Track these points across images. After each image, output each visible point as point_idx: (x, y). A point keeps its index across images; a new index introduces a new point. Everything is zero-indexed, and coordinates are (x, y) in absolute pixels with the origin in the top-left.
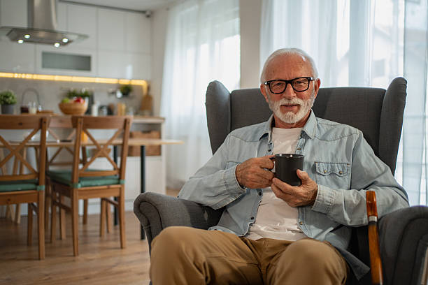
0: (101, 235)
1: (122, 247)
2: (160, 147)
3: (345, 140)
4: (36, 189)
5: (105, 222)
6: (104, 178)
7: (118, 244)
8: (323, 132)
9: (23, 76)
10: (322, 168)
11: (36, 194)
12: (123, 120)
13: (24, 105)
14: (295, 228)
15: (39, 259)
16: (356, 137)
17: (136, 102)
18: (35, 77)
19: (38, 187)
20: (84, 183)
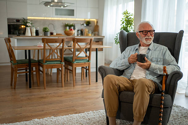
0: (81, 80)
1: (89, 84)
2: (102, 48)
3: (162, 51)
4: (61, 63)
5: (83, 76)
6: (83, 60)
7: (88, 83)
8: (155, 48)
9: (48, 18)
10: (154, 59)
11: (61, 65)
12: (90, 39)
13: (51, 32)
14: (144, 76)
15: (62, 87)
16: (165, 50)
17: (92, 28)
18: (52, 19)
19: (62, 63)
20: (76, 62)
